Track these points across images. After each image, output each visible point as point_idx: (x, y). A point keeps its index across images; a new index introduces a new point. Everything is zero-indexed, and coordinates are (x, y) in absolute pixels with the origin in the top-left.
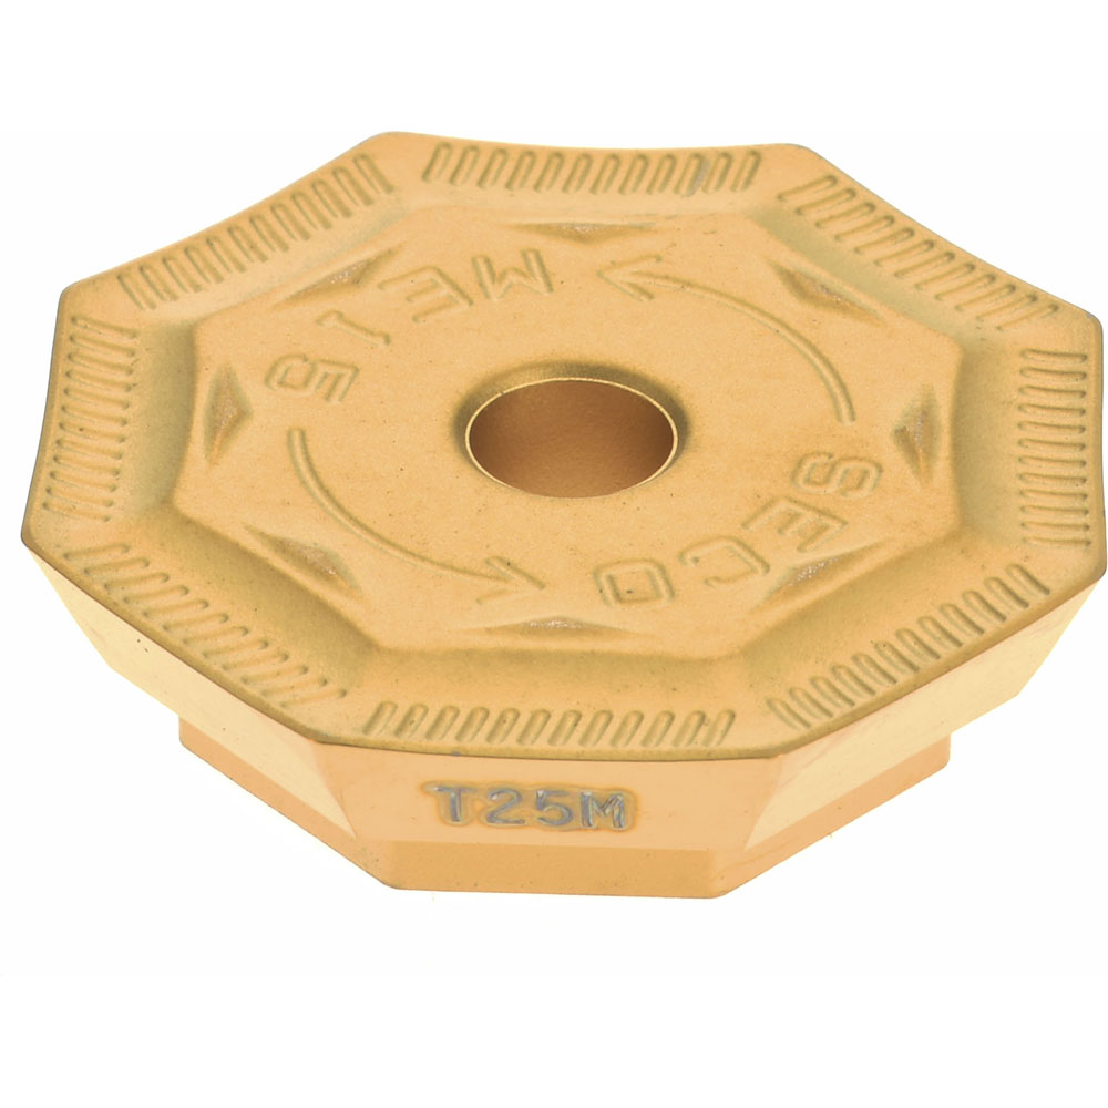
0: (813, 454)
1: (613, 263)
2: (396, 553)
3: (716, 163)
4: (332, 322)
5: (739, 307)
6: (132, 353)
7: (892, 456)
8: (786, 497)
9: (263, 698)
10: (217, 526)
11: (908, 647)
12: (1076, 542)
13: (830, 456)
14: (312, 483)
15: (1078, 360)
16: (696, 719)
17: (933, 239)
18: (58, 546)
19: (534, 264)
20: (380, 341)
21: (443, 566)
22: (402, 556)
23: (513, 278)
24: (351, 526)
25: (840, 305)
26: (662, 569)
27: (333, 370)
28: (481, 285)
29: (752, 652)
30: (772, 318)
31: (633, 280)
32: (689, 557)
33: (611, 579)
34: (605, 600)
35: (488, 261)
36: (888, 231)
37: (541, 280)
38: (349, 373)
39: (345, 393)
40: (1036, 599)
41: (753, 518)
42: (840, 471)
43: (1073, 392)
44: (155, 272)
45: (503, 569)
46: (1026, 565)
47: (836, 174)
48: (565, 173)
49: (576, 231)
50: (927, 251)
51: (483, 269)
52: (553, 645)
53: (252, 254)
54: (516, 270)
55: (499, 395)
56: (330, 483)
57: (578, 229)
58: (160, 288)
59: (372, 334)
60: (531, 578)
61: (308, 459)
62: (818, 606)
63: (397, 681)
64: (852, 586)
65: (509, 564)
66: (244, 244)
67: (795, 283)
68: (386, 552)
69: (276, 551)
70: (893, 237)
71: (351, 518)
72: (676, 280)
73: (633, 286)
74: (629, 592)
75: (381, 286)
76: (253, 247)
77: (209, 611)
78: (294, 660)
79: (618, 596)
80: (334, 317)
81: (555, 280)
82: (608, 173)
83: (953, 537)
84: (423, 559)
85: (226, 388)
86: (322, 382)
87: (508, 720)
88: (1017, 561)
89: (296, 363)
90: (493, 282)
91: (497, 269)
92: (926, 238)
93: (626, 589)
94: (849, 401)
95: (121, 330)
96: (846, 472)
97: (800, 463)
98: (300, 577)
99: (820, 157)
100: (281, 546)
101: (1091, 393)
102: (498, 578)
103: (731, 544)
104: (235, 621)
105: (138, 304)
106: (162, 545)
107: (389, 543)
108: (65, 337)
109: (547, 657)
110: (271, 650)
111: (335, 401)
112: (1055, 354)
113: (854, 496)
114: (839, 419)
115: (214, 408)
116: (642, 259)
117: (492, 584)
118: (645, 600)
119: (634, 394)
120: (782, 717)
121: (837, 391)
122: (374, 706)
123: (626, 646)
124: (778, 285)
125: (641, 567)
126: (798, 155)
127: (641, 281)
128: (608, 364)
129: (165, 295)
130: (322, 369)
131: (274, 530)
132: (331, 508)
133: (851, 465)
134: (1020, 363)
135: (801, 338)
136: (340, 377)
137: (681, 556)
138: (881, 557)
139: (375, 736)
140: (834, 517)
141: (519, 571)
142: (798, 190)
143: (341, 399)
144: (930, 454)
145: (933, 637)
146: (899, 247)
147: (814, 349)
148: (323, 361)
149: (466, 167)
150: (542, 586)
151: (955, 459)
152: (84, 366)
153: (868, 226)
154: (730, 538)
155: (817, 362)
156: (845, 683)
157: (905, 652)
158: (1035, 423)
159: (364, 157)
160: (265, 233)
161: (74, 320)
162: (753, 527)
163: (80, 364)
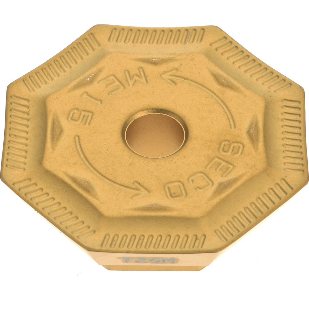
0: (224, 141)
1: (164, 72)
2: (107, 181)
3: (192, 32)
4: (85, 96)
5: (201, 87)
6: (28, 107)
7: (246, 141)
8: (217, 157)
9: (72, 234)
10: (56, 173)
11: (254, 209)
12: (300, 170)
13: (229, 142)
14: (82, 156)
15: (298, 103)
16: (195, 238)
17: (255, 59)
18: (11, 181)
19: (142, 73)
20: (99, 102)
21: (121, 185)
22: (109, 182)
23: (136, 78)
24: (94, 171)
25: (230, 86)
26: (183, 185)
27: (86, 114)
28: (127, 81)
29: (210, 214)
30: (210, 91)
31: (170, 77)
32: (190, 180)
33: (169, 188)
34: (167, 196)
35: (129, 72)
36: (242, 56)
37: (144, 78)
38: (91, 115)
39: (90, 122)
40: (289, 191)
41: (208, 165)
42: (232, 146)
43: (297, 114)
44: (34, 78)
45: (138, 186)
46: (286, 179)
47: (226, 36)
48: (149, 37)
49: (153, 61)
50: (253, 63)
51: (127, 75)
52: (153, 214)
53: (61, 69)
54: (137, 75)
55: (134, 120)
56: (88, 155)
57: (154, 60)
58: (35, 83)
59: (97, 100)
60: (146, 189)
61: (81, 147)
62: (228, 196)
63: (110, 227)
64: (237, 189)
65: (139, 184)
66: (59, 66)
67: (217, 78)
68: (104, 181)
69: (73, 181)
70: (243, 58)
71: (94, 168)
72: (183, 78)
73: (171, 80)
74: (174, 193)
75: (98, 82)
76: (61, 67)
77: (55, 202)
78: (80, 220)
79: (171, 195)
80: (85, 94)
81: (148, 78)
82: (161, 37)
83: (265, 171)
84: (115, 183)
85: (56, 122)
86: (83, 118)
87: (142, 239)
88: (283, 177)
89: (76, 111)
90: (130, 79)
91: (131, 75)
92: (253, 59)
93: (173, 192)
94: (233, 121)
95: (25, 99)
96: (234, 147)
97: (221, 144)
98: (80, 191)
99: (222, 30)
100: (74, 180)
101: (302, 115)
102: (137, 189)
103: (202, 175)
104: (63, 205)
105: (29, 89)
106: (40, 179)
107: (105, 177)
108: (9, 103)
109: (151, 218)
110: (73, 216)
111: (87, 125)
112: (291, 101)
113: (236, 156)
114: (231, 127)
115: (53, 130)
116: (172, 70)
117: (135, 191)
118: (179, 196)
119: (172, 118)
120: (219, 237)
121: (230, 117)
122: (103, 236)
123: (174, 214)
124: (212, 79)
125: (177, 184)
126: (216, 29)
127: (173, 78)
128: (164, 109)
129: (37, 85)
130: (83, 113)
131: (72, 173)
132: (88, 165)
133: (235, 144)
134: (282, 104)
135: (219, 98)
136: (88, 116)
137: (188, 179)
138: (245, 178)
139: (104, 248)
140: (231, 164)
141: (143, 186)
142: (216, 42)
143: (89, 124)
144: (257, 141)
145: (260, 205)
146: (245, 62)
147: (222, 101)
148: (83, 110)
149: (121, 35)
150: (149, 191)
151: (265, 142)
152: (15, 113)
153: (236, 54)
154: (201, 172)
155: (224, 106)
156: (236, 223)
157: (253, 211)
158: (287, 126)
159: (91, 34)
160: (64, 61)
161: (11, 97)
162: (208, 168)
163: (13, 112)
